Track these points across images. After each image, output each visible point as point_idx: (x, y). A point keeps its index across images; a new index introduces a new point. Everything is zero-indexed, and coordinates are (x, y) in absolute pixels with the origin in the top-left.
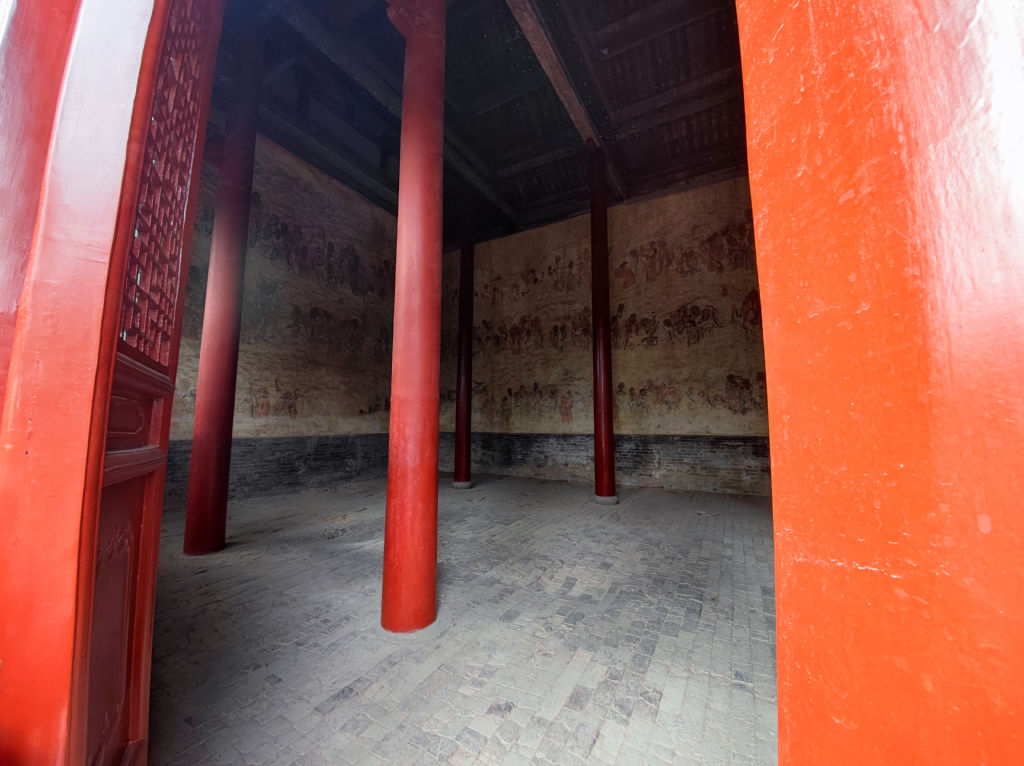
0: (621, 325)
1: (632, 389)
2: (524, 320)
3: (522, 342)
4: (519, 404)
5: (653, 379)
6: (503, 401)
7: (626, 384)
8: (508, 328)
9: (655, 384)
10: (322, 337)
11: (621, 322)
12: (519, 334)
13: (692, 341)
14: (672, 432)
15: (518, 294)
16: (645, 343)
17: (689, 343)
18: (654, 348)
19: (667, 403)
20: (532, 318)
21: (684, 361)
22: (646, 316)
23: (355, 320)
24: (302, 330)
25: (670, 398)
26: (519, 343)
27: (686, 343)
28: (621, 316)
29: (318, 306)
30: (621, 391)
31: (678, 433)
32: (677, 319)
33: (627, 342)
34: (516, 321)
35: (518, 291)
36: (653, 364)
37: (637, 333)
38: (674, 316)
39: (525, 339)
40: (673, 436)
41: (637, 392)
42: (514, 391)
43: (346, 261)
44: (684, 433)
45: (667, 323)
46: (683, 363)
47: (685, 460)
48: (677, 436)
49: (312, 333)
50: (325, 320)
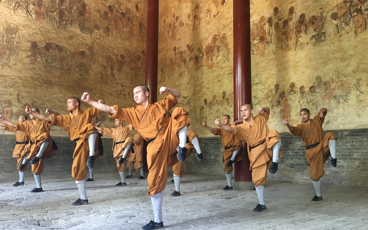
0: (292, 27)
1: (302, 88)
2: (215, 39)
3: (214, 58)
4: (212, 111)
5: (321, 75)
6: (201, 110)
7: (296, 83)
8: (204, 47)
9: (324, 80)
10: (55, 64)
11: (292, 24)
12: (212, 52)
13: (359, 30)
14: (341, 127)
15: (210, 17)
16: (314, 40)
17: (356, 33)
18: (322, 44)
19: (335, 97)
20: (221, 36)
21: (352, 52)
22: (314, 14)
23: (83, 51)
24: (39, 59)
25: (338, 92)
26: (211, 60)
27: (352, 34)
28: (291, 19)
29: (52, 42)
30: (292, 90)
31: (347, 127)
32: (343, 11)
33: (297, 43)
34: (210, 41)
35: (210, 15)
36: (321, 61)
37: (306, 32)
38: (341, 8)
39: (216, 55)
40: (342, 131)
41: (307, 89)
42: (209, 101)
43: (75, 8)
44: (353, 126)
45: (335, 16)
46: (351, 55)
47: (355, 156)
48: (347, 130)
49: (46, 61)
50: (57, 52)
